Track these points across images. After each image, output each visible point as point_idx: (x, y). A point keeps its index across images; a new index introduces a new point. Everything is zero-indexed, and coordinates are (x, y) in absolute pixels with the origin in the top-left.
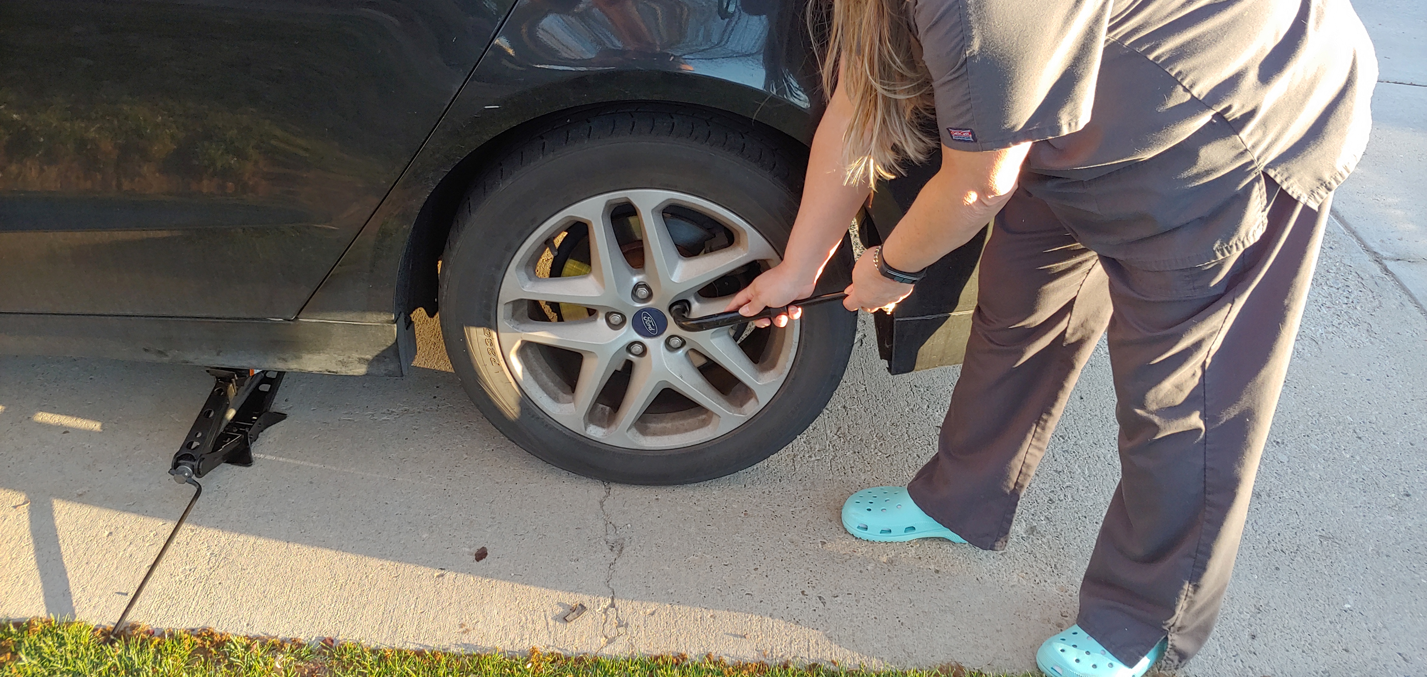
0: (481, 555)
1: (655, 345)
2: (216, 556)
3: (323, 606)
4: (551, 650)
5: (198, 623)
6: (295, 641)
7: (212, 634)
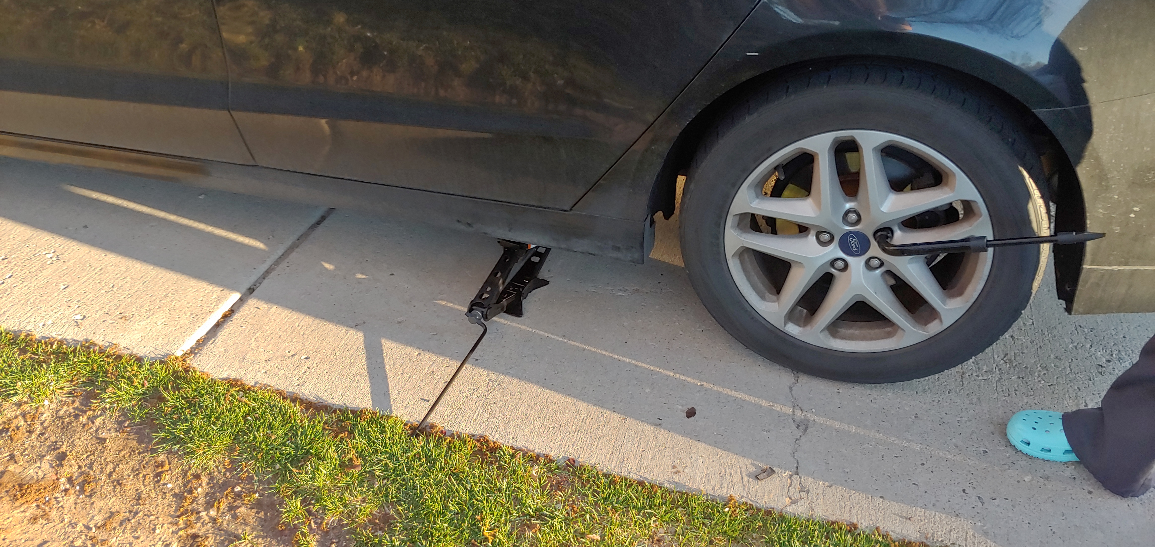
0: (691, 413)
1: (857, 263)
2: (493, 382)
3: (568, 433)
4: (744, 500)
5: (478, 431)
6: (547, 456)
7: (488, 441)
